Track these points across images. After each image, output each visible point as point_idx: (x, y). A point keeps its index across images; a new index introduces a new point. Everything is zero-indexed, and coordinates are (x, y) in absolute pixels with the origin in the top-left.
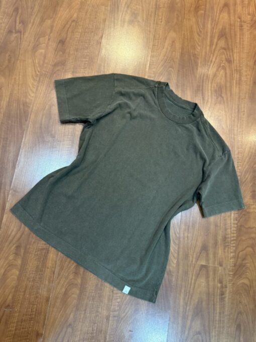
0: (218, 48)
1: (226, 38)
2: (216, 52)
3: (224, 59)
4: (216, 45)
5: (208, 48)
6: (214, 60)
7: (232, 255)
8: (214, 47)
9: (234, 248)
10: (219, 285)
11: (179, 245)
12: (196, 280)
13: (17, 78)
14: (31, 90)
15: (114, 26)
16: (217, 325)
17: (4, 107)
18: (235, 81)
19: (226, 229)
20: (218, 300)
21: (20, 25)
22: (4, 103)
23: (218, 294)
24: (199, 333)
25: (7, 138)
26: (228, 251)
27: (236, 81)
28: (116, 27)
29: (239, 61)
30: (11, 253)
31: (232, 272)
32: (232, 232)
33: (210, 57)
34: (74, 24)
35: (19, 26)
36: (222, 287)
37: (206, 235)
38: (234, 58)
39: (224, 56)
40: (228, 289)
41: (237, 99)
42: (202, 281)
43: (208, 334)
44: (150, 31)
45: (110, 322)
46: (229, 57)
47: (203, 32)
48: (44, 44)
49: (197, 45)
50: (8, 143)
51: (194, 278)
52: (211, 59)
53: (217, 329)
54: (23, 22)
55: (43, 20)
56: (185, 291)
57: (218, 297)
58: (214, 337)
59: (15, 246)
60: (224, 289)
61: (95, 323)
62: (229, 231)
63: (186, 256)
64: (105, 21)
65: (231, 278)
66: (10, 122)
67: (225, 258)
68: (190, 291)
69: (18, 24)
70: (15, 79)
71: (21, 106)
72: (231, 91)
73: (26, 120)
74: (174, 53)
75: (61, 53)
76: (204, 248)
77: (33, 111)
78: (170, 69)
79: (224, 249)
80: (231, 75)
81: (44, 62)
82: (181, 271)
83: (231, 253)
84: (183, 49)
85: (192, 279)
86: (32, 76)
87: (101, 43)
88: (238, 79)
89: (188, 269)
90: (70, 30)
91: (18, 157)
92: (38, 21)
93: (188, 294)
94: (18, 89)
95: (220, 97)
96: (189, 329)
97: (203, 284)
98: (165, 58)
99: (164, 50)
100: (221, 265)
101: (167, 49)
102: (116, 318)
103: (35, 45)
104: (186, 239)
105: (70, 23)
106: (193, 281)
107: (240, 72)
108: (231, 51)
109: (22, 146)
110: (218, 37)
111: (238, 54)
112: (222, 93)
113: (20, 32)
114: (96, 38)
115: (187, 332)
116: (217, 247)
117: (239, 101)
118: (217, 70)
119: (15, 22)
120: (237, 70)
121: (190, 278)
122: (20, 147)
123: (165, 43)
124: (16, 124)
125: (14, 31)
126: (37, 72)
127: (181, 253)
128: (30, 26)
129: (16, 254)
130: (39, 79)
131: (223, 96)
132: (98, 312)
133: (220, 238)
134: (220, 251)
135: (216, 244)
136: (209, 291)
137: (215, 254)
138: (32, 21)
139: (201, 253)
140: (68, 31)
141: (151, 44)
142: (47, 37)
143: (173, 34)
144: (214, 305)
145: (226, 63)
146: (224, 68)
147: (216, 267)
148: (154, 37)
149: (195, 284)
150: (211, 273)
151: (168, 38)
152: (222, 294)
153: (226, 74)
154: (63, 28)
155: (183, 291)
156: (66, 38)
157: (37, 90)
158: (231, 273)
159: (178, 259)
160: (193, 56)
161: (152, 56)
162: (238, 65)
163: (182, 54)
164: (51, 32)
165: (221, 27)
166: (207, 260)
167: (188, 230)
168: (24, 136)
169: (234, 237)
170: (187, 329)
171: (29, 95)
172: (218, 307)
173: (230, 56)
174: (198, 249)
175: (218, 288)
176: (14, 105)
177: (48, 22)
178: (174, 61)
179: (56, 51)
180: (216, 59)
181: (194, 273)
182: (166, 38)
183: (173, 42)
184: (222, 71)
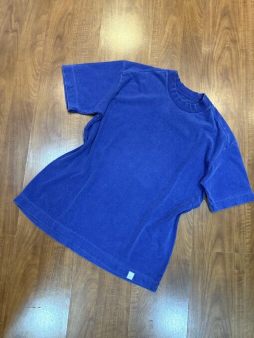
0: (221, 29)
1: (230, 17)
2: (220, 33)
3: (228, 39)
4: (220, 25)
5: (211, 29)
6: (218, 42)
7: (247, 240)
8: (217, 27)
9: (250, 234)
10: (236, 271)
11: (193, 234)
12: (212, 268)
13: (18, 79)
14: (33, 90)
15: (112, 15)
16: (237, 310)
17: (8, 109)
18: (241, 62)
19: (240, 215)
20: (236, 286)
21: (16, 23)
22: (7, 106)
23: (236, 280)
24: (219, 319)
25: (14, 141)
26: (243, 237)
27: (243, 62)
28: (113, 16)
29: (245, 40)
30: (29, 254)
31: (249, 257)
32: (247, 218)
33: (214, 38)
34: (70, 17)
35: (14, 25)
36: (239, 273)
37: (221, 223)
38: (239, 38)
39: (228, 36)
40: (245, 274)
41: (245, 81)
42: (219, 268)
43: (227, 320)
44: (149, 17)
45: (130, 313)
46: (234, 37)
47: (204, 12)
48: (42, 41)
49: (199, 27)
50: (15, 145)
51: (210, 266)
52: (215, 41)
53: (236, 314)
54: (18, 20)
55: (38, 17)
56: (202, 279)
57: (236, 283)
58: (234, 322)
59: (32, 246)
60: (241, 275)
61: (116, 315)
62: (243, 217)
63: (202, 245)
64: (101, 10)
65: (248, 263)
66: (15, 124)
67: (241, 244)
68: (207, 279)
69: (13, 22)
70: (16, 80)
71: (25, 108)
72: (237, 72)
73: (31, 122)
74: (175, 38)
75: (60, 49)
76: (219, 236)
77: (37, 111)
78: (173, 55)
79: (240, 235)
80: (237, 55)
81: (43, 59)
82: (197, 260)
83: (247, 238)
84: (184, 32)
85: (208, 267)
86: (33, 76)
87: (99, 35)
88: (244, 60)
89: (204, 258)
90: (67, 24)
91: (26, 159)
92: (34, 18)
93: (205, 282)
94: (21, 91)
95: (226, 80)
96: (209, 316)
97: (220, 271)
98: (167, 43)
99: (166, 35)
100: (237, 251)
101: (168, 34)
102: (136, 309)
103: (33, 42)
104: (200, 228)
105: (66, 16)
106: (210, 269)
107: (246, 52)
108: (235, 30)
109: (29, 147)
110: (221, 16)
111: (243, 33)
112: (228, 76)
113: (16, 31)
114: (94, 29)
115: (206, 319)
116: (232, 234)
117: (247, 82)
118: (222, 52)
119: (11, 20)
120: (243, 50)
121: (207, 266)
122: (28, 149)
123: (165, 28)
124: (21, 126)
125: (10, 31)
126: (38, 71)
127: (196, 242)
128: (26, 23)
129: (34, 254)
130: (40, 78)
131: (230, 78)
132: (117, 305)
133: (234, 224)
134: (235, 238)
135: (230, 231)
136: (226, 278)
137: (230, 241)
138: (28, 18)
139: (216, 241)
140: (64, 25)
141: (152, 30)
142: (44, 33)
143: (173, 18)
144: (232, 291)
145: (231, 44)
146: (229, 49)
147: (232, 254)
148: (154, 23)
149: (212, 271)
150: (228, 260)
151: (168, 23)
152: (240, 279)
153: (231, 55)
154: (60, 22)
155: (200, 279)
156: (64, 33)
157: (39, 89)
158: (248, 259)
159: (193, 248)
160: (196, 40)
161: (153, 44)
162: (244, 44)
163: (184, 38)
164: (48, 28)
165: (223, 5)
166: (223, 247)
167: (202, 219)
168: (31, 137)
169: (248, 223)
170: (207, 315)
171: (32, 95)
172: (236, 293)
173: (235, 35)
174: (213, 237)
175: (235, 274)
176: (18, 106)
177: (44, 18)
178: (176, 46)
179: (54, 47)
180: (220, 40)
181: (210, 262)
182: (166, 23)
183: (174, 26)
184: (227, 52)
